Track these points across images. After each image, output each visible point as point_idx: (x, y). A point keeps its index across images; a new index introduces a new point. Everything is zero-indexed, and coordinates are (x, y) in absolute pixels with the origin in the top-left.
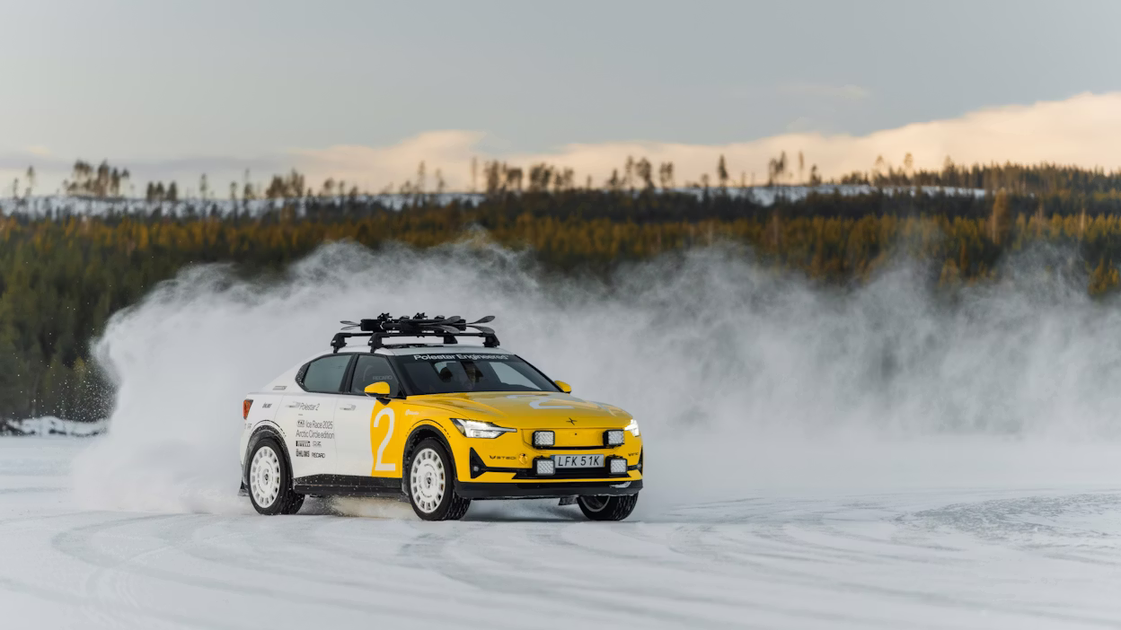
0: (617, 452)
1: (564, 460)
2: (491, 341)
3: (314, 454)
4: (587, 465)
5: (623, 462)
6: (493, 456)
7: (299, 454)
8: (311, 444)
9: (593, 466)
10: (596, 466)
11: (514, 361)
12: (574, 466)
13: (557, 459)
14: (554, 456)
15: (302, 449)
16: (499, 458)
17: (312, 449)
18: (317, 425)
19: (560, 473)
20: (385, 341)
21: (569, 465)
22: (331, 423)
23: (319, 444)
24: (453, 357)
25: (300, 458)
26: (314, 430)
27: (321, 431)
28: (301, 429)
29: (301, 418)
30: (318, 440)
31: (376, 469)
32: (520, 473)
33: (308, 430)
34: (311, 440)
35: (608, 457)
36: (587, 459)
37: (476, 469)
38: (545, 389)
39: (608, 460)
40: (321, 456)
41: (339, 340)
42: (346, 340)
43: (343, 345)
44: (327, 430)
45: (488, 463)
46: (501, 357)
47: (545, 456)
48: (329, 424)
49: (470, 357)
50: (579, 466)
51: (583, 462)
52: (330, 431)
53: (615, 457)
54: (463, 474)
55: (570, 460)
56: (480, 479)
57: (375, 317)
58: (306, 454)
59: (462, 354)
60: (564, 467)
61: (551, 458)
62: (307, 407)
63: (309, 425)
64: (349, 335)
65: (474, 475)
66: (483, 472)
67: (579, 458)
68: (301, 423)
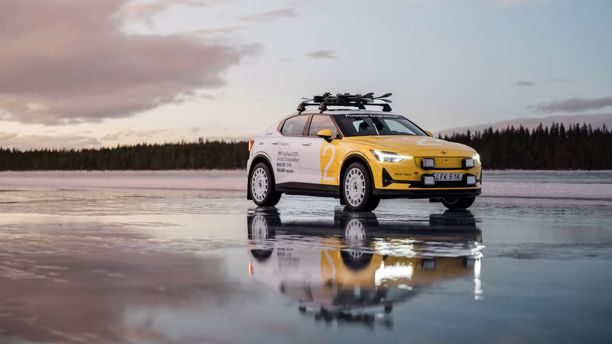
0: (470, 171)
1: (440, 175)
2: (387, 108)
3: (287, 171)
4: (453, 180)
5: (474, 177)
6: (397, 173)
7: (279, 170)
8: (286, 165)
9: (456, 180)
10: (458, 180)
11: (400, 119)
12: (445, 180)
13: (435, 175)
14: (434, 174)
15: (280, 167)
16: (401, 174)
17: (286, 168)
18: (289, 154)
19: (438, 184)
20: (328, 107)
21: (443, 179)
22: (297, 153)
23: (290, 165)
24: (368, 116)
25: (279, 173)
26: (288, 157)
27: (292, 157)
28: (280, 157)
29: (280, 150)
30: (289, 162)
31: (324, 179)
32: (413, 184)
33: (284, 157)
34: (286, 163)
35: (465, 174)
36: (453, 176)
37: (386, 181)
38: (418, 134)
39: (465, 176)
40: (292, 171)
41: (302, 107)
42: (306, 107)
43: (304, 110)
44: (295, 157)
45: (394, 177)
46: (394, 117)
47: (429, 173)
48: (296, 154)
49: (377, 116)
50: (448, 180)
51: (451, 178)
52: (297, 158)
53: (468, 175)
54: (378, 184)
55: (443, 176)
56: (388, 187)
57: (321, 95)
58: (283, 171)
59: (373, 114)
60: (439, 180)
61: (432, 175)
62: (283, 144)
63: (285, 154)
64: (308, 105)
65: (385, 184)
66: (391, 183)
67: (449, 175)
68: (280, 153)
